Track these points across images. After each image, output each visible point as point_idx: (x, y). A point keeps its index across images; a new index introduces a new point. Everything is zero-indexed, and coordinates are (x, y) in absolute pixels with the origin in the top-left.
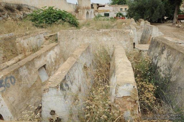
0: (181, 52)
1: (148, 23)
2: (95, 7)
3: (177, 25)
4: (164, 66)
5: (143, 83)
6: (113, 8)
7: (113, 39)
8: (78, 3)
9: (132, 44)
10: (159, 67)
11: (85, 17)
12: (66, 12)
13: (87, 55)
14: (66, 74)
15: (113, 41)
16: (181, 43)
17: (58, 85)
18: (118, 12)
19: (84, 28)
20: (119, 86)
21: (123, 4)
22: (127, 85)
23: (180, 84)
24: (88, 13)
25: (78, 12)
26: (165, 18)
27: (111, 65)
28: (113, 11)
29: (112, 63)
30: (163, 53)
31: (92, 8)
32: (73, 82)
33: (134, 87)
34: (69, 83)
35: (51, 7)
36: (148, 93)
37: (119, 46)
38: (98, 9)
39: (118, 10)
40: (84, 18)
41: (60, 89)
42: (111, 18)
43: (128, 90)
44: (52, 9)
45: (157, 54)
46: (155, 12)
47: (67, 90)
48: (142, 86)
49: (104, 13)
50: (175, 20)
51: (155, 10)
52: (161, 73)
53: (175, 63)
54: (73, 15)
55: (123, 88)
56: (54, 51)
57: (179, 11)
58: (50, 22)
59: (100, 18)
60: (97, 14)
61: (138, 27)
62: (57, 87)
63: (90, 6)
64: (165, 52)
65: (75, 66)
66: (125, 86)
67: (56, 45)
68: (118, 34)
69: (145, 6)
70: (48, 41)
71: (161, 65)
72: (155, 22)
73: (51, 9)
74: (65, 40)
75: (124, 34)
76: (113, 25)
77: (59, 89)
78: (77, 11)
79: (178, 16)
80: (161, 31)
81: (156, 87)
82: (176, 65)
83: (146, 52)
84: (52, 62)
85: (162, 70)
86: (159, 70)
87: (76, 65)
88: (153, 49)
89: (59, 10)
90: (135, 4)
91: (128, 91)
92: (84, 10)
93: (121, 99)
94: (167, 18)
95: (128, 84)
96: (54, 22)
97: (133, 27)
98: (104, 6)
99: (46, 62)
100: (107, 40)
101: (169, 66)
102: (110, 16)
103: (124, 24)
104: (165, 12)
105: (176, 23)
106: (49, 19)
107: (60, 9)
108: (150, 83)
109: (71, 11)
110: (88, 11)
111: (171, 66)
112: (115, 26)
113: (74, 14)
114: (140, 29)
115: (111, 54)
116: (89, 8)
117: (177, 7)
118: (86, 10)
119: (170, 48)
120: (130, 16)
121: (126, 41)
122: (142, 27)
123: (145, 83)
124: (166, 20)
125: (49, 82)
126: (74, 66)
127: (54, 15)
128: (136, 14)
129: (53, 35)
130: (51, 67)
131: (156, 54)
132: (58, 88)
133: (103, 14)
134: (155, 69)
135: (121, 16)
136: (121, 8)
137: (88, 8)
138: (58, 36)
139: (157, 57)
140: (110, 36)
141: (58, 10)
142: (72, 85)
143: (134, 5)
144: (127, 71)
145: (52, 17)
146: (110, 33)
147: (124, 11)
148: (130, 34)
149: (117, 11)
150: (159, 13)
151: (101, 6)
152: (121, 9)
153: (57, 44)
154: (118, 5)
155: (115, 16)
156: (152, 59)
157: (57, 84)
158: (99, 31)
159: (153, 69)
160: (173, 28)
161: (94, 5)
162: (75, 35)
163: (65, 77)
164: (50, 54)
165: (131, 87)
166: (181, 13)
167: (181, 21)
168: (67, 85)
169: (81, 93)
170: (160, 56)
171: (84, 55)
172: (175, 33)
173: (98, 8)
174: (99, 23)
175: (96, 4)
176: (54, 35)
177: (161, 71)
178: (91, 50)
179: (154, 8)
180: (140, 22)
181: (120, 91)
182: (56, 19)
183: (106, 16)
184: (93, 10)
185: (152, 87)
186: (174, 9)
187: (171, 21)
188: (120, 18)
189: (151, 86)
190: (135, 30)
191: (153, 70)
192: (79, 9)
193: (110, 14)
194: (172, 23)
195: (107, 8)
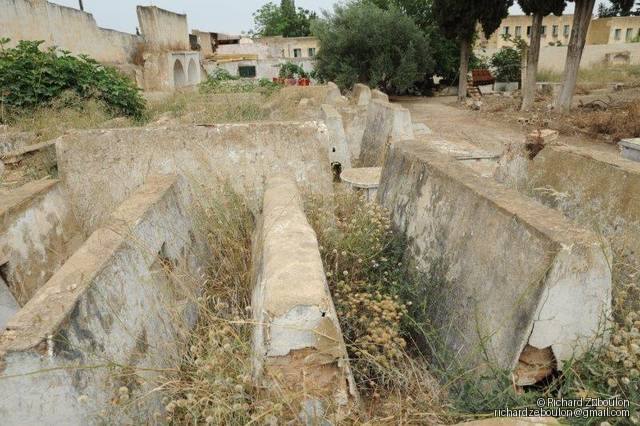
0: (467, 188)
1: (382, 98)
2: (206, 44)
3: (470, 102)
4: (426, 234)
5: (362, 299)
6: (266, 47)
7: (261, 153)
8: (142, 30)
9: (326, 168)
10: (412, 240)
11: (168, 81)
12: (94, 62)
13: (169, 217)
14: (81, 292)
15: (262, 161)
16: (478, 159)
17: (45, 340)
18: (284, 62)
19: (163, 119)
20: (273, 316)
21: (301, 35)
22: (300, 312)
23: (471, 287)
24: (178, 66)
25: (143, 62)
26: (436, 80)
27: (255, 246)
28: (270, 57)
29: (255, 238)
30: (420, 195)
31: (195, 47)
32: (111, 318)
33: (324, 315)
34: (94, 326)
35: (29, 43)
36: (380, 329)
37: (279, 179)
38: (214, 51)
39: (286, 55)
40: (166, 83)
41: (54, 351)
42: (263, 83)
43: (305, 327)
44: (34, 50)
45: (406, 199)
46: (403, 60)
47: (85, 354)
48: (361, 307)
49: (236, 65)
50: (464, 87)
51: (402, 55)
52: (419, 258)
53: (454, 224)
54: (124, 74)
55: (287, 321)
56: (42, 209)
57: (472, 59)
58: (27, 99)
59: (222, 83)
60: (211, 68)
61: (350, 110)
62: (42, 348)
63: (187, 41)
64: (426, 190)
65: (118, 261)
66: (293, 313)
67: (50, 188)
68: (278, 137)
69: (370, 43)
70: (18, 174)
71: (419, 232)
72: (407, 93)
73: (30, 51)
74: (88, 165)
75: (297, 135)
76: (269, 105)
77: (50, 352)
78: (137, 59)
79: (470, 74)
80: (424, 123)
81: (404, 306)
82: (457, 227)
83: (373, 195)
84: (33, 254)
85: (422, 250)
86: (412, 250)
87: (124, 258)
88: (392, 180)
89: (63, 55)
90: (340, 35)
91: (306, 331)
92: (164, 56)
93: (285, 362)
94: (441, 81)
95: (302, 306)
96: (47, 98)
97: (331, 112)
98: (236, 42)
99: (9, 255)
100: (242, 160)
101: (439, 234)
102: (260, 75)
103: (304, 101)
104: (434, 61)
105: (468, 95)
106: (22, 88)
107: (68, 53)
108: (385, 296)
109: (113, 59)
110: (181, 58)
111: (444, 232)
112: (274, 108)
113: (126, 68)
114: (356, 118)
115: (255, 210)
116: (185, 50)
117: (464, 46)
118: (170, 54)
119: (438, 177)
120: (324, 74)
121: (304, 159)
122: (362, 111)
123: (370, 295)
124: (437, 87)
125: (6, 333)
126: (113, 259)
127: (46, 74)
128: (345, 67)
129: (37, 150)
130: (29, 273)
131: (402, 197)
132: (46, 349)
133: (233, 71)
134: (403, 247)
135: (296, 76)
136: (297, 47)
137: (179, 49)
138: (59, 152)
139: (405, 206)
140: (252, 146)
141: (59, 55)
142: (108, 333)
143: (336, 38)
144: (300, 261)
145: (37, 80)
146: (249, 136)
147: (305, 59)
148: (319, 136)
149: (284, 58)
150: (414, 66)
151: (227, 42)
152: (295, 50)
153: (52, 181)
154: (285, 36)
155: (277, 75)
156: (392, 215)
157: (42, 335)
158: (211, 130)
159: (396, 246)
160: (458, 111)
161: (199, 39)
162: (123, 145)
163: (78, 303)
164: (25, 224)
165: (313, 316)
166: (479, 64)
167: (481, 88)
168: (85, 334)
169: (149, 358)
170: (413, 204)
171: (156, 216)
172: (468, 128)
173: (214, 48)
174: (218, 100)
175: (206, 33)
176: (45, 149)
177: (418, 252)
178: (185, 198)
179: (398, 49)
180: (356, 95)
181: (278, 334)
182: (54, 89)
183: (246, 76)
184: (196, 56)
185: (393, 308)
186: (457, 54)
187: (452, 90)
188: (293, 83)
189: (390, 305)
190: (339, 123)
191: (398, 251)
192: (147, 50)
193: (257, 69)
194: (457, 95)
195: (247, 47)
